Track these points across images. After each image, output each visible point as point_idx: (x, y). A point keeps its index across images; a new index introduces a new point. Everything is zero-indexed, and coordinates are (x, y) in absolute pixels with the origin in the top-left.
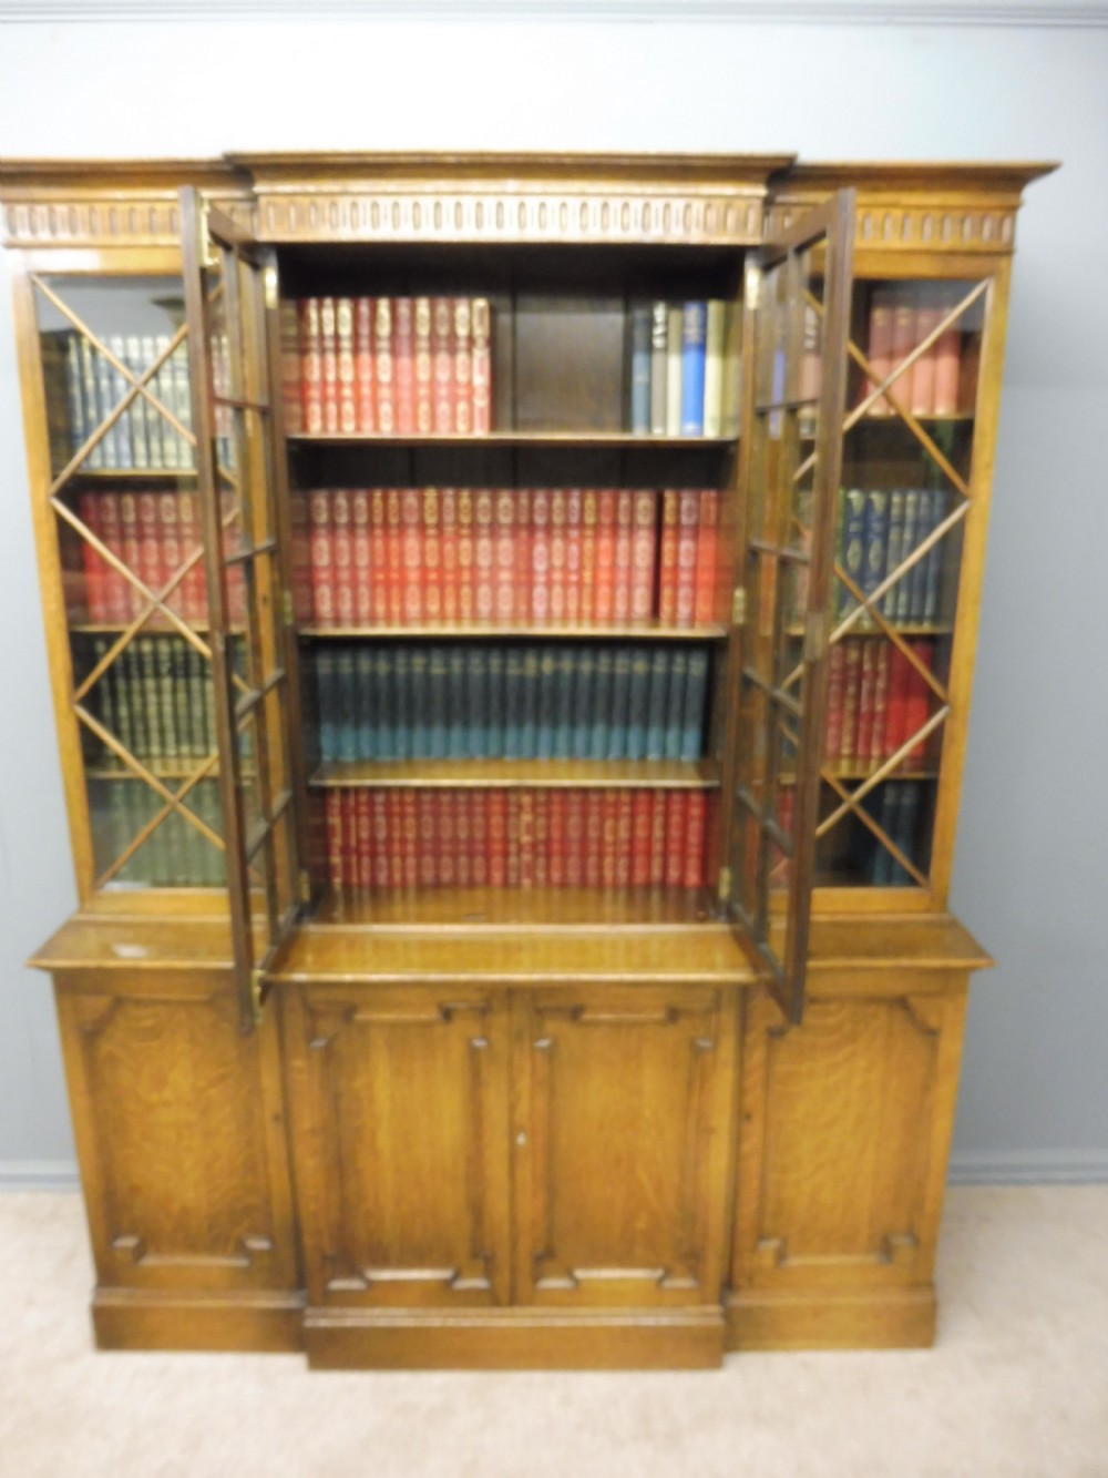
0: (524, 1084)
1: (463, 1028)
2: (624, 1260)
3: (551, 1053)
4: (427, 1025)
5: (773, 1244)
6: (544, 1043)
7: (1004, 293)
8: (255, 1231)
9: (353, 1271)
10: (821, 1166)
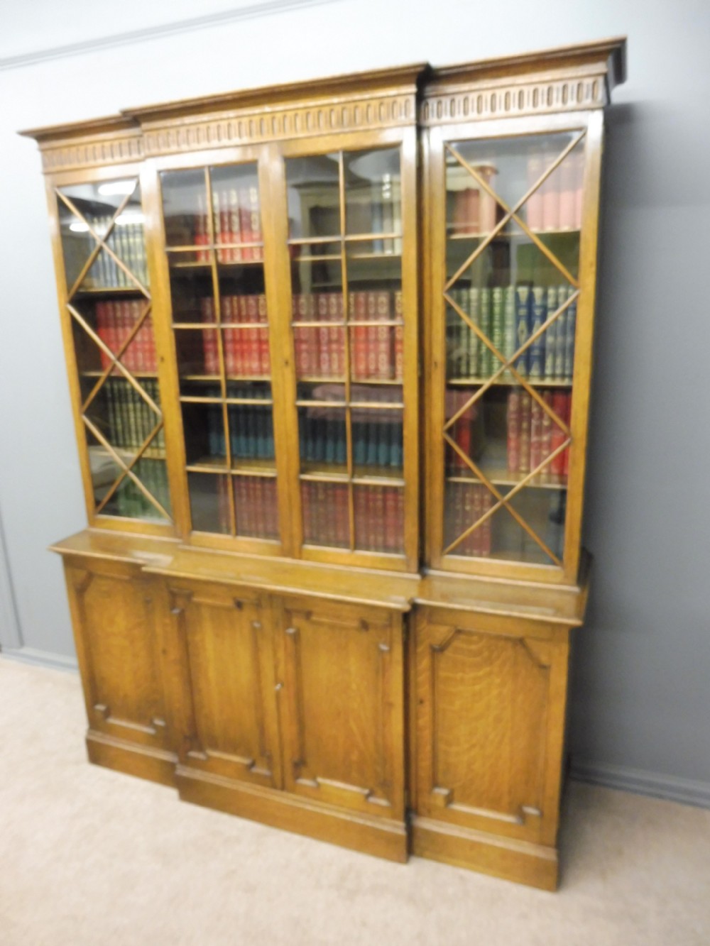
0: (281, 654)
1: (248, 614)
2: (346, 778)
3: (296, 638)
4: (228, 610)
5: (443, 792)
6: (291, 631)
8: (157, 715)
9: (201, 749)
10: (473, 746)
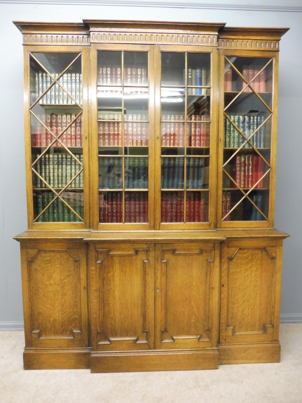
0: (159, 274)
1: (142, 256)
2: (188, 333)
3: (166, 263)
4: (130, 256)
6: (165, 261)
7: (277, 61)
8: (75, 327)
9: (106, 339)
10: (244, 302)
